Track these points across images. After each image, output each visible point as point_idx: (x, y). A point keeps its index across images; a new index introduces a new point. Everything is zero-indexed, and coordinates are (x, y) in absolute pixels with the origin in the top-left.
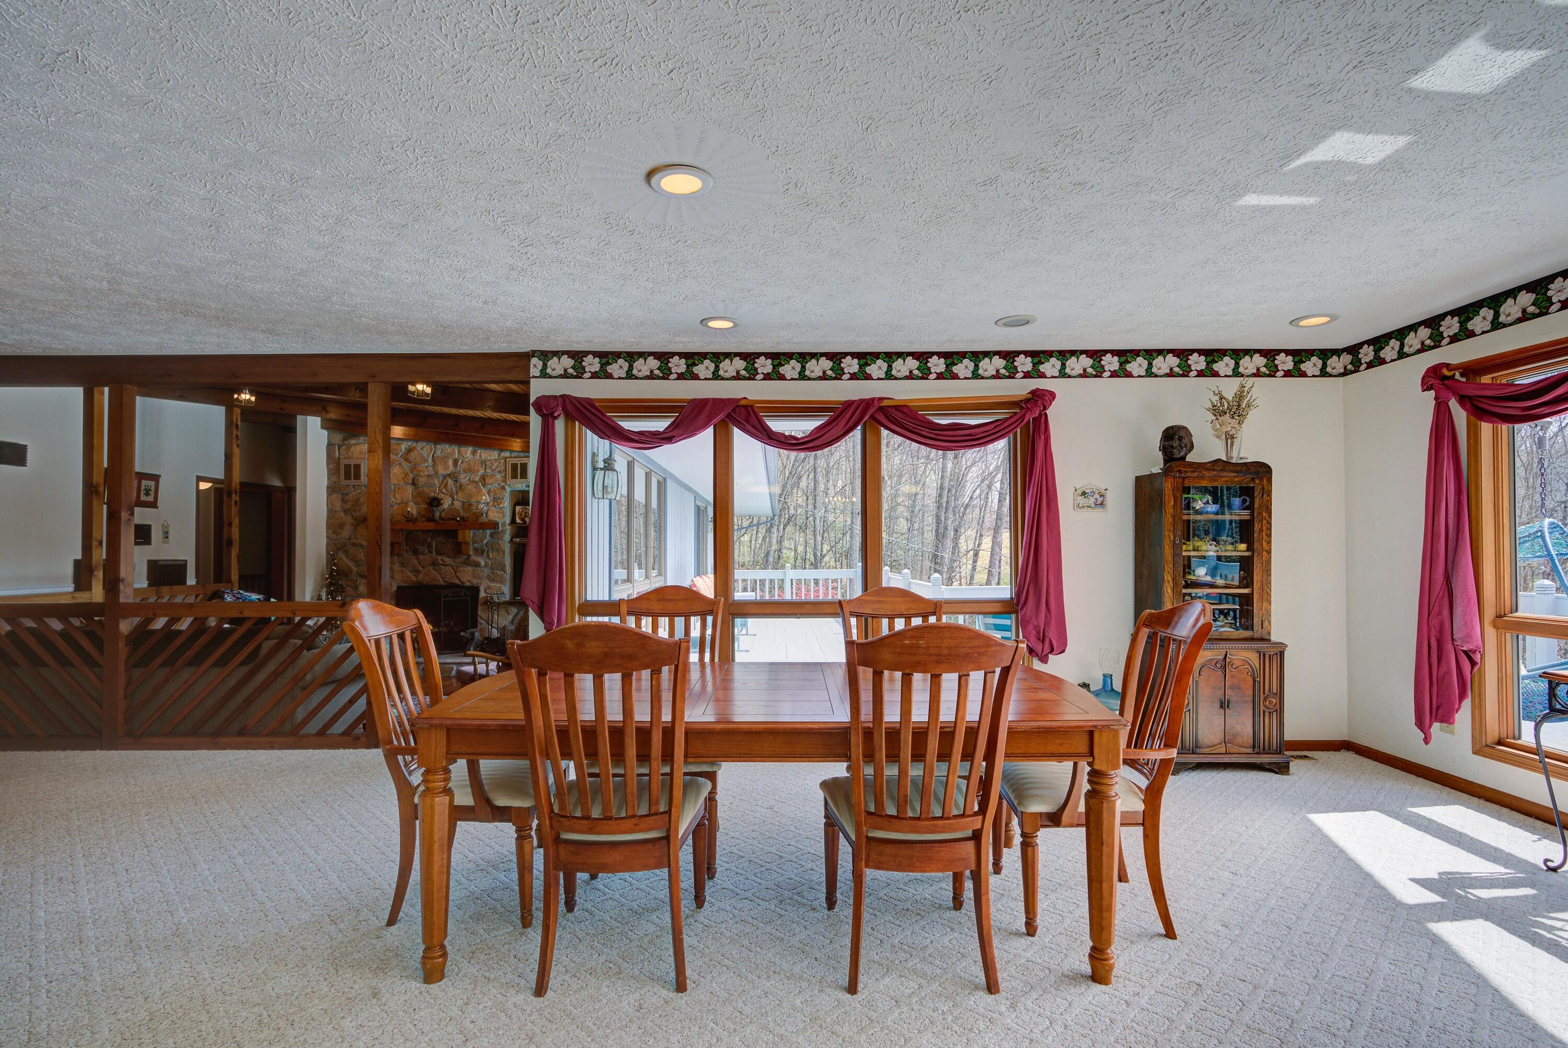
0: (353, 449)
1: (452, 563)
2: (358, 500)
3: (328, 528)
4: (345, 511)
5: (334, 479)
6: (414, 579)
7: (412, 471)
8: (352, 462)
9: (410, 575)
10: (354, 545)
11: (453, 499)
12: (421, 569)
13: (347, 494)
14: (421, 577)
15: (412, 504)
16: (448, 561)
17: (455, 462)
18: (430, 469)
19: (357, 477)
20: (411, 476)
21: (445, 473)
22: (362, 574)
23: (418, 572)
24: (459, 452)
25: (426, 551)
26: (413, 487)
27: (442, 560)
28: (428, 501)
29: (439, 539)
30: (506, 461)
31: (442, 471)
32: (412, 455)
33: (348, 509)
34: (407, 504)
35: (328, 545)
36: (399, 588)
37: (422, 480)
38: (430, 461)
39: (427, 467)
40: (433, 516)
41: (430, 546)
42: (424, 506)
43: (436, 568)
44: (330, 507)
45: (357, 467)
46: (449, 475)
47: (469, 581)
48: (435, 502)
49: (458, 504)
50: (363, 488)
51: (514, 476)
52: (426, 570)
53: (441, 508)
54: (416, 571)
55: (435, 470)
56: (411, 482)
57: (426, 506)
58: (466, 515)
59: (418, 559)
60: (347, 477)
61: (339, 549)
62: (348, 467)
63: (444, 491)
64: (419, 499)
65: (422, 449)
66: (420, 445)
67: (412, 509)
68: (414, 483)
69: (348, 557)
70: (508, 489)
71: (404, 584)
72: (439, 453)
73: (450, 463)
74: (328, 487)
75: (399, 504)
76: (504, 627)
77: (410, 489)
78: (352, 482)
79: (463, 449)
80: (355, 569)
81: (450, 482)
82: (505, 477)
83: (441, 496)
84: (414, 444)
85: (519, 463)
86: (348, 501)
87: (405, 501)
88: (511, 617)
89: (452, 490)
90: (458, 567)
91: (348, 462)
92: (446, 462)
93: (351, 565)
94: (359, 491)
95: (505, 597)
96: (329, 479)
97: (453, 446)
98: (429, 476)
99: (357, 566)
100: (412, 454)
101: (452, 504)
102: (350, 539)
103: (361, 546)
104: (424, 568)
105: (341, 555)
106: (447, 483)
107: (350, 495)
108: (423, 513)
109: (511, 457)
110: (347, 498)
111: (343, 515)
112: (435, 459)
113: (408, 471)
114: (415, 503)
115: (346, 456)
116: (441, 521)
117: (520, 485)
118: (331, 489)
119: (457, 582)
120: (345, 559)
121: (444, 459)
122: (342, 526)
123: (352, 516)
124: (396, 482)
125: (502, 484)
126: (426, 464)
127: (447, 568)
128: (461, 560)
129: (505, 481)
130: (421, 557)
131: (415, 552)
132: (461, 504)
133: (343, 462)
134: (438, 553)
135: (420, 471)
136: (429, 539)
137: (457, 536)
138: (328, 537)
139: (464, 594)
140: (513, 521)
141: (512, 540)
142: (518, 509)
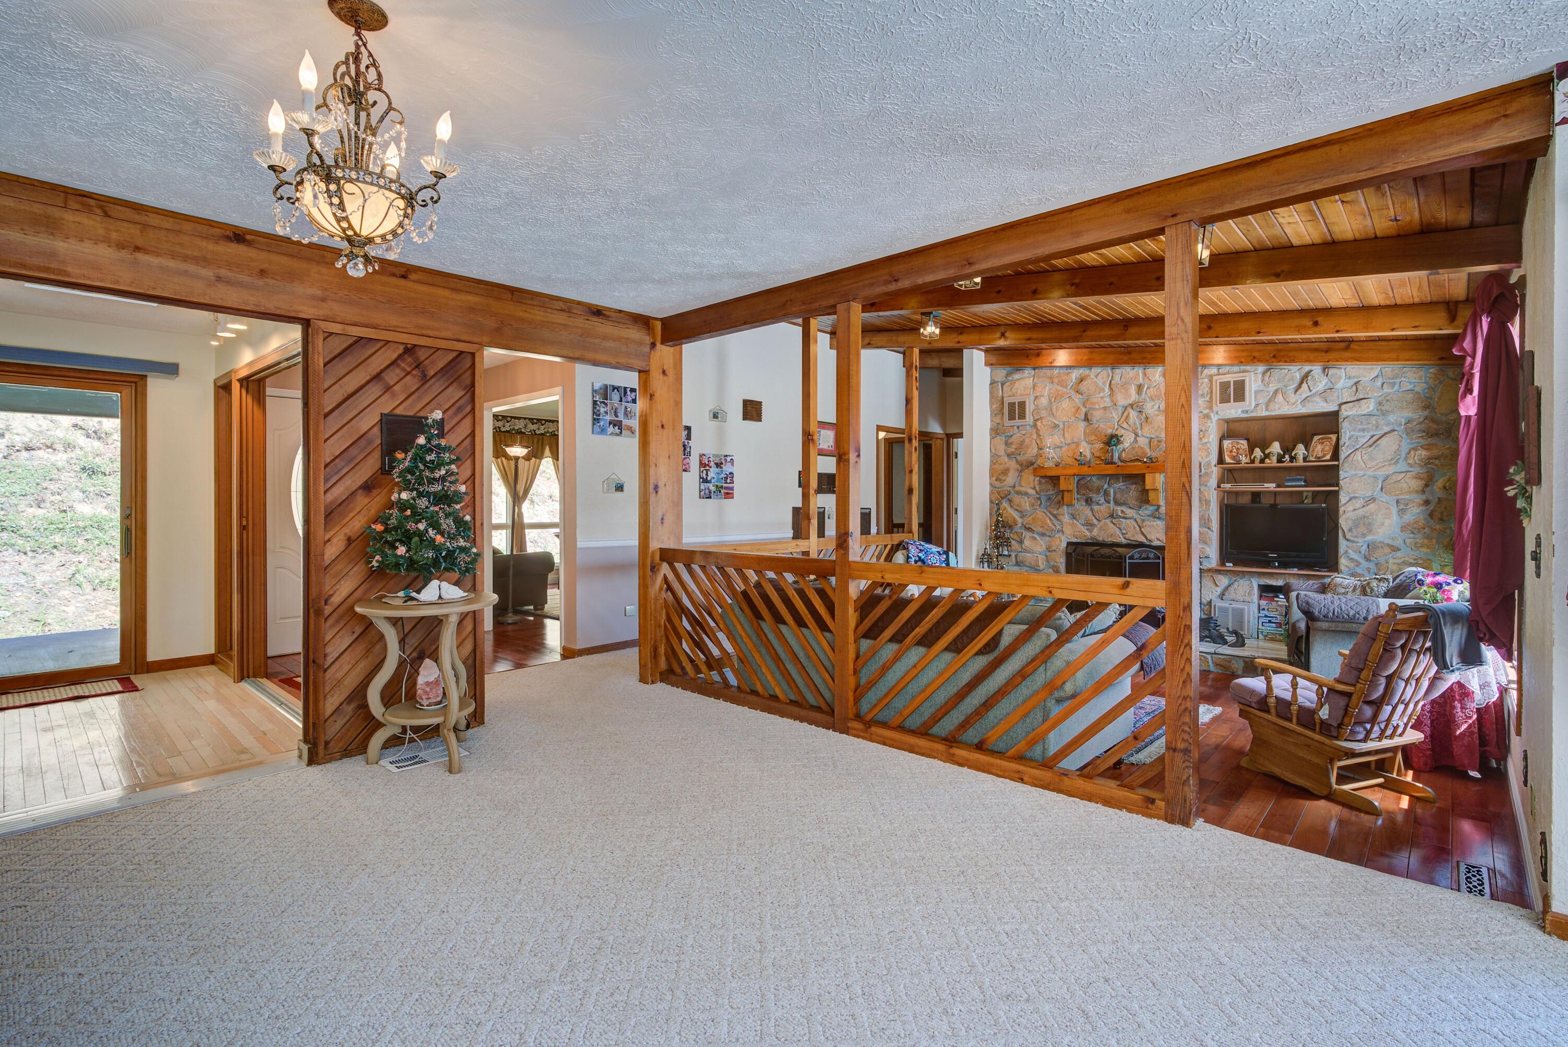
0: (1017, 383)
1: (1136, 516)
2: (1023, 442)
3: (991, 475)
4: (1008, 455)
5: (997, 420)
6: (1088, 534)
7: (1084, 405)
8: (1016, 400)
9: (1083, 529)
10: (1018, 493)
11: (1136, 435)
12: (1095, 522)
13: (1011, 436)
14: (1095, 532)
15: (1084, 443)
16: (1130, 512)
17: (1140, 388)
18: (1107, 400)
19: (1022, 416)
20: (1084, 410)
21: (1126, 403)
22: (1028, 526)
23: (1093, 525)
24: (1145, 374)
25: (1102, 501)
26: (1086, 423)
27: (1122, 512)
28: (1105, 439)
29: (1117, 486)
30: (1211, 381)
31: (1122, 401)
32: (1083, 387)
33: (1012, 453)
34: (1078, 444)
35: (991, 493)
36: (1069, 544)
37: (1096, 415)
38: (1107, 390)
39: (1102, 398)
40: (1112, 456)
41: (1106, 494)
42: (1099, 445)
43: (1114, 521)
44: (993, 451)
45: (1022, 405)
46: (1132, 406)
47: (1158, 539)
48: (1112, 440)
49: (1143, 442)
50: (1028, 428)
51: (1225, 399)
52: (1101, 523)
53: (1120, 447)
54: (1089, 525)
55: (1112, 401)
56: (1083, 417)
57: (1102, 445)
58: (1154, 455)
59: (1092, 510)
60: (1011, 417)
61: (1002, 498)
62: (1011, 405)
63: (1125, 425)
64: (1093, 438)
65: (1096, 376)
66: (1095, 370)
67: (1086, 450)
68: (1086, 419)
69: (1012, 507)
70: (1214, 418)
71: (1075, 540)
72: (1117, 379)
73: (1133, 390)
74: (991, 430)
75: (1069, 444)
76: (1210, 603)
77: (1082, 425)
78: (1017, 422)
79: (1150, 371)
80: (1019, 520)
81: (1133, 414)
82: (1211, 401)
83: (1120, 432)
84: (1087, 371)
85: (1232, 381)
86: (1011, 444)
87: (1076, 440)
88: (1219, 590)
89: (1135, 424)
90: (1143, 521)
91: (1012, 400)
92: (1127, 390)
93: (1016, 515)
94: (1024, 432)
95: (1209, 562)
96: (992, 421)
97: (1136, 369)
98: (1105, 408)
99: (1022, 517)
100: (1085, 383)
101: (1136, 441)
102: (1014, 486)
103: (1026, 494)
104: (1099, 521)
105: (1005, 504)
106: (1128, 416)
107: (1014, 437)
108: (1097, 454)
109: (1219, 374)
110: (1011, 440)
111: (1006, 459)
112: (1113, 387)
113: (1079, 405)
114: (1088, 443)
115: (1010, 393)
116: (1120, 464)
117: (1233, 411)
118: (995, 431)
119: (1143, 539)
120: (1009, 509)
121: (1125, 386)
122: (1006, 472)
123: (1017, 461)
124: (1065, 419)
125: (1206, 412)
126: (1102, 395)
127: (1128, 521)
128: (1148, 512)
129: (1211, 408)
130: (1096, 507)
131: (1089, 501)
132: (1147, 441)
133: (1007, 400)
134: (1117, 503)
135: (1095, 404)
136: (1106, 486)
137: (1144, 481)
138: (991, 484)
139: (1151, 555)
140: (1221, 461)
141: (1219, 486)
142: (1227, 443)
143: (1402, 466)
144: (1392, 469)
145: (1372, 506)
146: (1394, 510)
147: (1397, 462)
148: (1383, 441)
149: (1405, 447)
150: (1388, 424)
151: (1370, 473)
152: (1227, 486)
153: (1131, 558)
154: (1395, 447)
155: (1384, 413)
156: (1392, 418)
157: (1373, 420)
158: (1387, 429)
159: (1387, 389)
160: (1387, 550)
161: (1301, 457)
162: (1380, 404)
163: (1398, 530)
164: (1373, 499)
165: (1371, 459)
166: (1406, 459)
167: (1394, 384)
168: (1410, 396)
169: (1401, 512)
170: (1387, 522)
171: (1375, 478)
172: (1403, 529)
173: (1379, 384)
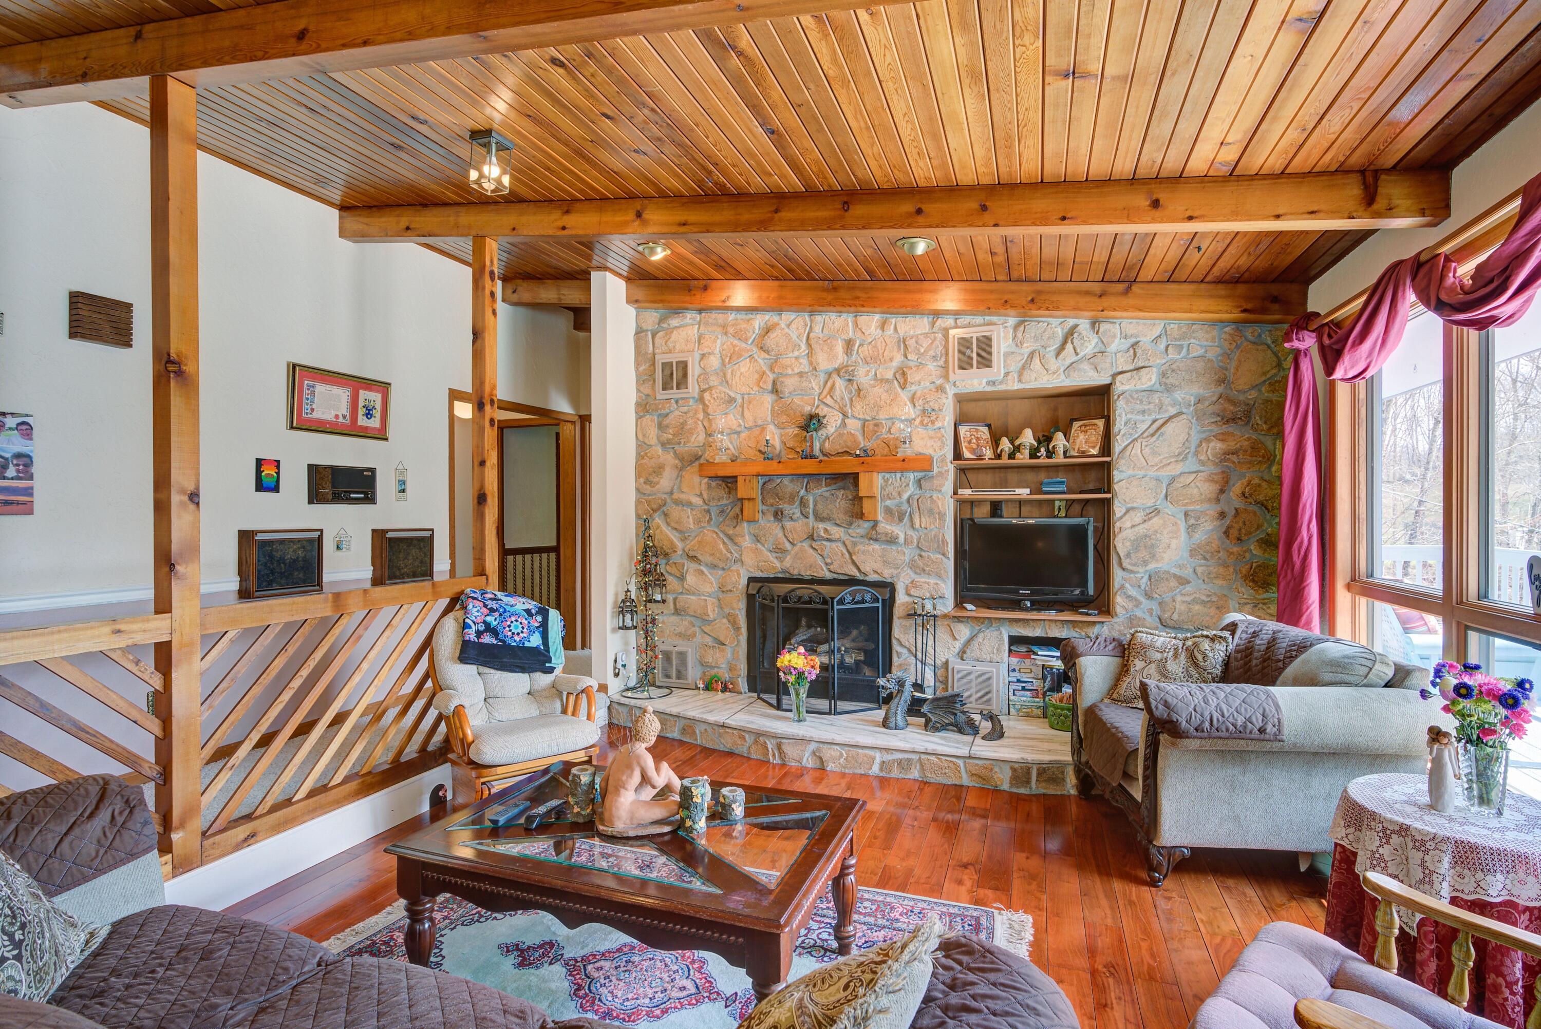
0: (674, 335)
1: (845, 537)
2: (684, 424)
3: (638, 475)
4: (663, 445)
5: (647, 390)
6: (777, 564)
7: (772, 369)
8: (674, 358)
9: (771, 557)
10: (678, 502)
11: (845, 415)
12: (788, 546)
13: (667, 415)
14: (788, 562)
15: (771, 427)
16: (837, 532)
17: (849, 344)
18: (804, 361)
19: (683, 384)
20: (771, 376)
21: (830, 367)
22: (691, 553)
23: (784, 551)
24: (856, 324)
25: (798, 514)
26: (774, 397)
27: (826, 530)
28: (801, 421)
29: (818, 492)
30: (946, 336)
31: (825, 363)
32: (772, 340)
33: (669, 442)
34: (763, 429)
35: (638, 503)
36: (752, 580)
37: (789, 384)
38: (803, 346)
39: (796, 358)
40: (812, 447)
41: (803, 504)
42: (793, 431)
43: (814, 544)
44: (640, 437)
45: (682, 366)
46: (838, 371)
47: (876, 572)
48: (812, 422)
49: (853, 425)
50: (691, 402)
51: (965, 364)
52: (796, 549)
53: (823, 433)
54: (779, 551)
55: (811, 363)
56: (770, 387)
57: (796, 431)
58: (869, 445)
59: (783, 528)
60: (667, 386)
61: (654, 511)
62: (667, 366)
63: (829, 401)
64: (784, 418)
65: (788, 326)
66: (788, 316)
67: (774, 437)
68: (775, 390)
69: (668, 524)
70: (951, 391)
71: (759, 574)
72: (817, 329)
73: (839, 348)
74: (638, 404)
75: (749, 429)
76: (947, 662)
77: (769, 399)
78: (675, 393)
79: (863, 319)
80: (679, 545)
81: (840, 384)
82: (945, 367)
83: (822, 411)
84: (776, 318)
85: (974, 336)
86: (667, 426)
87: (760, 422)
88: (958, 645)
89: (842, 399)
90: (855, 544)
91: (667, 358)
92: (831, 348)
93: (674, 537)
94: (685, 409)
95: (945, 605)
96: (638, 391)
97: (845, 315)
98: (801, 375)
99: (684, 539)
100: (772, 335)
101: (844, 424)
102: (671, 493)
103: (689, 504)
104: (793, 544)
105: (658, 520)
106: (833, 385)
107: (671, 416)
108: (790, 444)
109: (956, 327)
110: (666, 422)
111: (659, 450)
112: (812, 342)
113: (765, 368)
114: (778, 427)
115: (664, 348)
116: (821, 457)
117: (975, 382)
118: (644, 407)
119: (854, 572)
120: (664, 527)
121: (828, 341)
122: (658, 470)
123: (675, 452)
124: (744, 390)
125: (939, 382)
126: (796, 353)
127: (834, 545)
128: (861, 531)
129: (946, 377)
130: (788, 524)
131: (778, 515)
132: (859, 424)
133: (661, 359)
134: (819, 518)
135: (786, 367)
136: (802, 492)
137: (856, 484)
138: (637, 489)
139: (868, 597)
140: (958, 455)
141: (955, 493)
142: (963, 430)
143: (1191, 464)
144: (1177, 469)
145: (1156, 521)
146: (1182, 525)
147: (1185, 458)
148: (1169, 428)
149: (1195, 439)
150: (1174, 405)
151: (1152, 473)
152: (966, 492)
153: (841, 602)
154: (1183, 437)
155: (1169, 389)
156: (1179, 395)
157: (1156, 398)
158: (1173, 411)
159: (1172, 355)
160: (1173, 583)
161: (1061, 451)
162: (1164, 375)
163: (1186, 555)
164: (1157, 511)
165: (1154, 453)
166: (1196, 453)
167: (1181, 347)
168: (1200, 365)
169: (1191, 529)
170: (1174, 543)
171: (1158, 480)
172: (1193, 552)
173: (1162, 347)
